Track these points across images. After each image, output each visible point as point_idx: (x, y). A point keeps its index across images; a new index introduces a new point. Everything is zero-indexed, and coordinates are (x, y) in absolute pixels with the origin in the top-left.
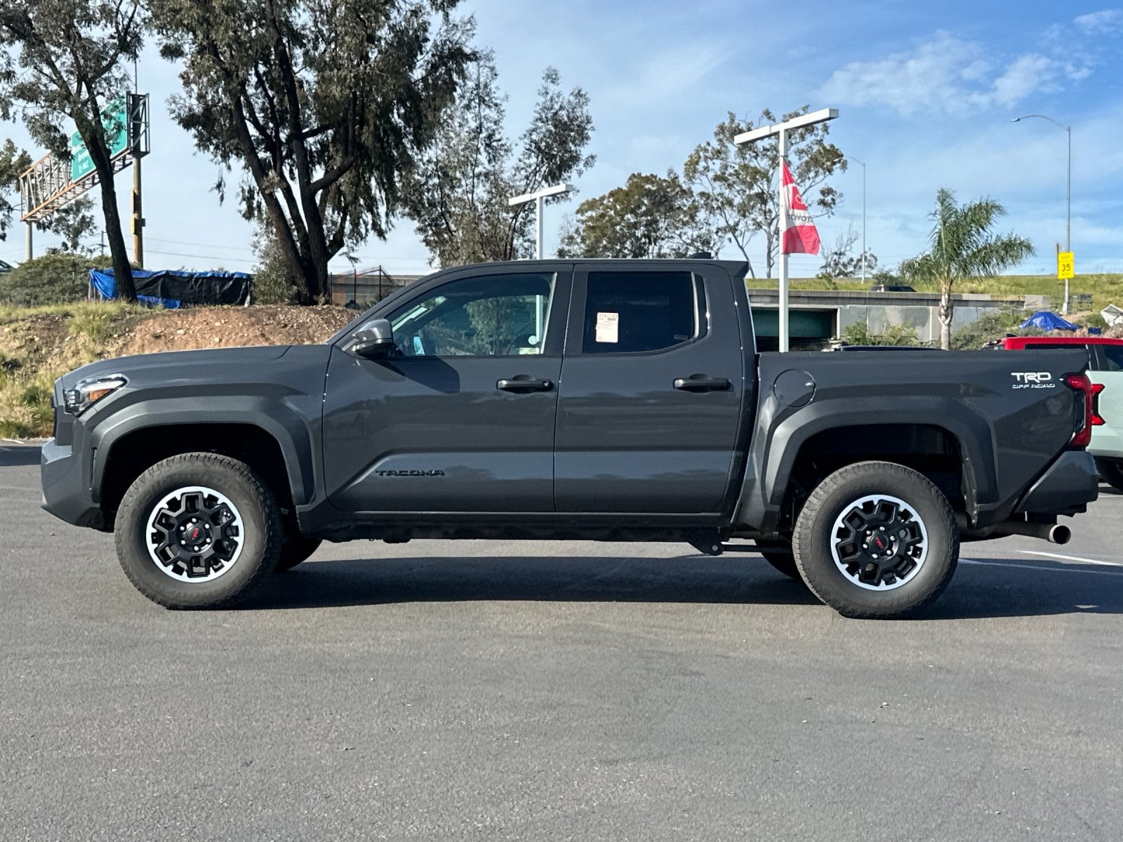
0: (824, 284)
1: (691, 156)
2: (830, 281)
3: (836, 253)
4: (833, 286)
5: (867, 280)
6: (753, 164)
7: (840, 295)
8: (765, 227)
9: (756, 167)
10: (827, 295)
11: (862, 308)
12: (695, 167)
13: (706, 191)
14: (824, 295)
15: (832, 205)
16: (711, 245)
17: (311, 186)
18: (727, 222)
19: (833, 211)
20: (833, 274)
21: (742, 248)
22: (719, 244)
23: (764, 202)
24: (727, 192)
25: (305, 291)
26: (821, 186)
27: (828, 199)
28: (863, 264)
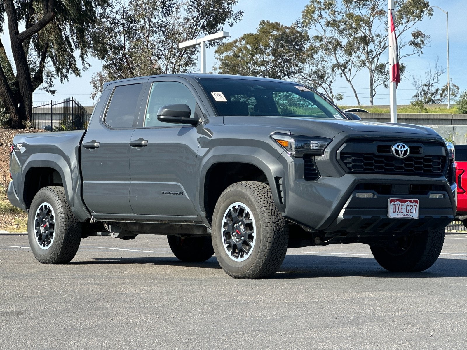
0: (417, 109)
1: (307, 7)
2: (422, 107)
3: (426, 85)
4: (424, 111)
5: (452, 106)
6: (357, 12)
7: (432, 117)
8: (367, 64)
9: (359, 16)
10: (421, 118)
11: (449, 128)
12: (311, 16)
13: (320, 35)
14: (419, 118)
15: (422, 46)
16: (325, 79)
17: (19, 36)
18: (337, 60)
19: (422, 50)
20: (424, 101)
21: (349, 81)
22: (331, 77)
23: (367, 43)
24: (337, 36)
25: (15, 118)
26: (413, 30)
27: (418, 40)
28: (448, 92)
